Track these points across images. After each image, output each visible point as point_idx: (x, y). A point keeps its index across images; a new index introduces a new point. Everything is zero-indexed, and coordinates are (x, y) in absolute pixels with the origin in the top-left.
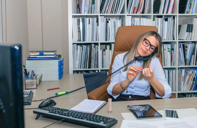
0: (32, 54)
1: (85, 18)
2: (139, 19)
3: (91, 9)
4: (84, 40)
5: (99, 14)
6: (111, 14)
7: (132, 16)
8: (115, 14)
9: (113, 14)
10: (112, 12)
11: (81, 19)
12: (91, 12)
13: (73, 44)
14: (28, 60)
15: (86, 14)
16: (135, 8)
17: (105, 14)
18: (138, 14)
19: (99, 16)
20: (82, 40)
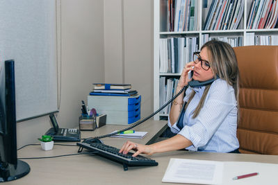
0: (96, 88)
1: (179, 38)
2: (267, 37)
3: (189, 23)
4: (176, 72)
5: (200, 32)
6: (221, 31)
7: (256, 33)
8: (228, 31)
9: (224, 31)
10: (222, 28)
11: (172, 39)
12: (189, 28)
13: (161, 76)
14: (91, 95)
15: (181, 32)
16: (261, 19)
17: (211, 31)
18: (268, 29)
19: (200, 34)
20: (173, 71)
